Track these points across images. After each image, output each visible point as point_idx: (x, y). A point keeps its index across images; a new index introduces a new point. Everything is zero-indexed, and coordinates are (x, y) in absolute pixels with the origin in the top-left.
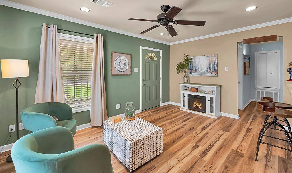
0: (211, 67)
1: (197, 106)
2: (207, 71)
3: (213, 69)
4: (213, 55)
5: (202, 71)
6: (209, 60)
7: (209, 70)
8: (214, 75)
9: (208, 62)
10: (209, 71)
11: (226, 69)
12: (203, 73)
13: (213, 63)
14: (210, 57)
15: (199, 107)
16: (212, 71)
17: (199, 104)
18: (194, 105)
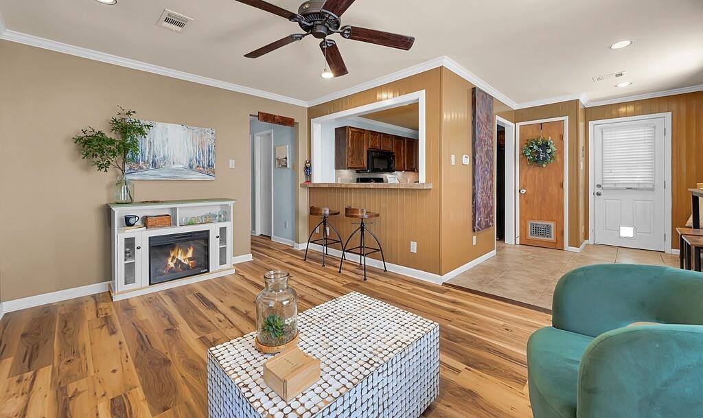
0: (200, 157)
1: (179, 262)
2: (191, 167)
3: (206, 163)
4: (206, 130)
5: (174, 167)
6: (194, 140)
7: (195, 164)
8: (209, 176)
9: (193, 145)
10: (194, 167)
11: (232, 163)
12: (177, 170)
13: (206, 149)
14: (197, 132)
15: (186, 262)
16: (204, 168)
17: (186, 252)
18: (170, 263)
